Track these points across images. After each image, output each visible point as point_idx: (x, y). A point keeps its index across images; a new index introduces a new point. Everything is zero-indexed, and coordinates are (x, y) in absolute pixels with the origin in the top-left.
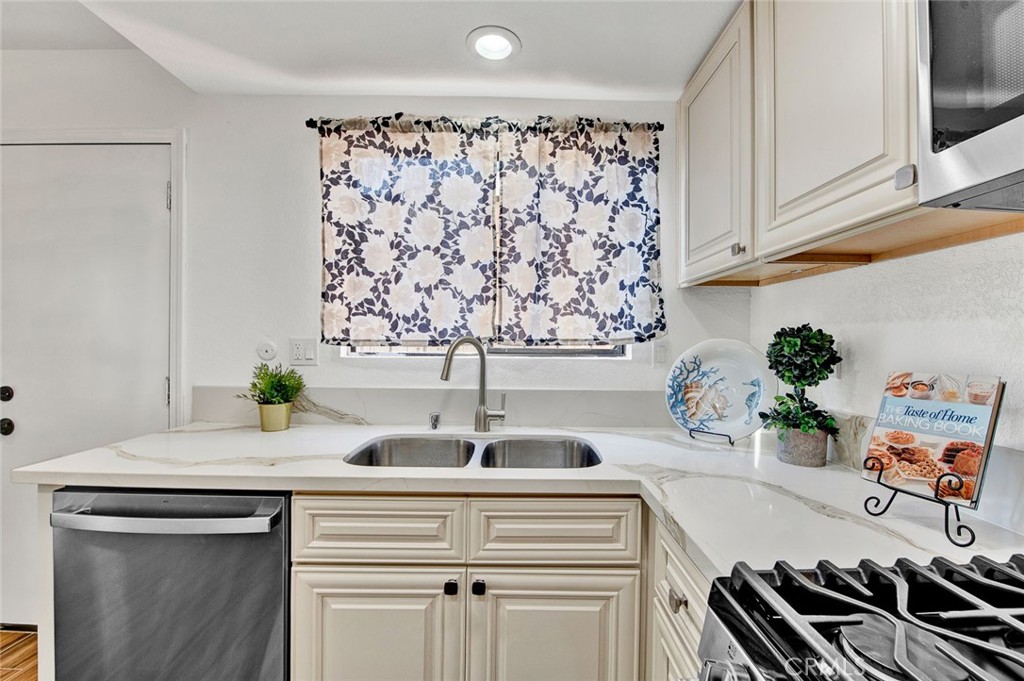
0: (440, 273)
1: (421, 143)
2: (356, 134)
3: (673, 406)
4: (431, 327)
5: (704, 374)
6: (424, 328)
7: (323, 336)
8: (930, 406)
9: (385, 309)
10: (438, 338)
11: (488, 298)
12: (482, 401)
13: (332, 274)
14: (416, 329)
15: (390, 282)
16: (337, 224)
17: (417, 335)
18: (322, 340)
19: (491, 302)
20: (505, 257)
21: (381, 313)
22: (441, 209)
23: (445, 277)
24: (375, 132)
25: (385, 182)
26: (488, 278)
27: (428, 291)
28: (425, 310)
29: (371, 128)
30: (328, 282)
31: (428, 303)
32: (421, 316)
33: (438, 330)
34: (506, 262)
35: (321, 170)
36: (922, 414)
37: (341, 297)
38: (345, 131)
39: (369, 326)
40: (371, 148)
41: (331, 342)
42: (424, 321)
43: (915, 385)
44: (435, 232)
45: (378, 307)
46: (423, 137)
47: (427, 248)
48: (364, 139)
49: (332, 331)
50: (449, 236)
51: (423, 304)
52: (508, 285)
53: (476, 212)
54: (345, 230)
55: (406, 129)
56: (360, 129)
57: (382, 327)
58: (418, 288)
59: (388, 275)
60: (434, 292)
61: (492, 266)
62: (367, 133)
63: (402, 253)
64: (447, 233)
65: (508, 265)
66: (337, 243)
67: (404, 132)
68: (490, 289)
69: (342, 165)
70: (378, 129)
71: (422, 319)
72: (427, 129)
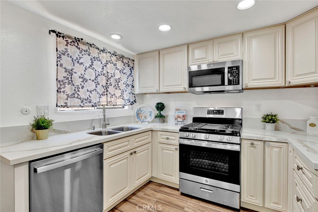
0: (94, 87)
1: (88, 49)
2: (70, 41)
3: (138, 118)
4: (92, 102)
5: (141, 111)
6: (90, 102)
7: (57, 105)
8: (181, 111)
9: (79, 96)
10: (94, 105)
11: (105, 95)
12: (105, 121)
13: (60, 84)
14: (88, 102)
15: (80, 88)
16: (65, 68)
17: (88, 104)
18: (57, 106)
19: (106, 96)
20: (108, 84)
21: (77, 97)
22: (94, 70)
23: (96, 88)
24: (75, 42)
25: (77, 58)
26: (105, 89)
27: (91, 92)
28: (90, 97)
29: (74, 40)
30: (59, 86)
31: (91, 95)
32: (89, 99)
33: (94, 103)
34: (109, 86)
35: (57, 49)
36: (180, 112)
37: (64, 92)
38: (66, 38)
39: (74, 102)
40: (74, 46)
41: (60, 107)
42: (90, 100)
43: (178, 109)
44: (92, 76)
45: (76, 96)
46: (89, 48)
47: (90, 79)
48: (72, 43)
49: (60, 103)
50: (96, 77)
51: (89, 95)
52: (109, 91)
53: (101, 72)
54: (68, 71)
55: (84, 44)
56: (71, 39)
57: (78, 102)
58: (88, 91)
59: (79, 86)
60: (92, 92)
61: (105, 86)
62: (73, 41)
63: (84, 80)
64: (96, 76)
65: (109, 87)
66: (65, 74)
67: (83, 44)
68: (105, 92)
69: (65, 49)
70: (76, 41)
71: (89, 100)
72: (90, 46)
